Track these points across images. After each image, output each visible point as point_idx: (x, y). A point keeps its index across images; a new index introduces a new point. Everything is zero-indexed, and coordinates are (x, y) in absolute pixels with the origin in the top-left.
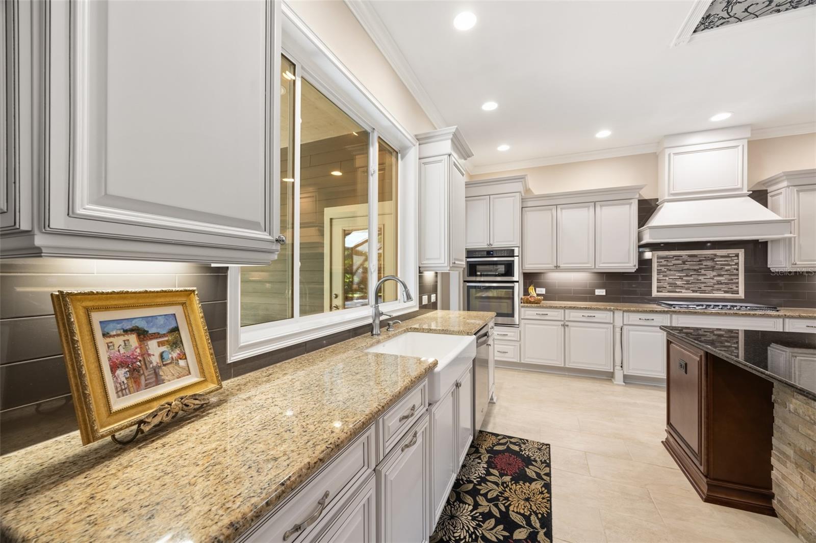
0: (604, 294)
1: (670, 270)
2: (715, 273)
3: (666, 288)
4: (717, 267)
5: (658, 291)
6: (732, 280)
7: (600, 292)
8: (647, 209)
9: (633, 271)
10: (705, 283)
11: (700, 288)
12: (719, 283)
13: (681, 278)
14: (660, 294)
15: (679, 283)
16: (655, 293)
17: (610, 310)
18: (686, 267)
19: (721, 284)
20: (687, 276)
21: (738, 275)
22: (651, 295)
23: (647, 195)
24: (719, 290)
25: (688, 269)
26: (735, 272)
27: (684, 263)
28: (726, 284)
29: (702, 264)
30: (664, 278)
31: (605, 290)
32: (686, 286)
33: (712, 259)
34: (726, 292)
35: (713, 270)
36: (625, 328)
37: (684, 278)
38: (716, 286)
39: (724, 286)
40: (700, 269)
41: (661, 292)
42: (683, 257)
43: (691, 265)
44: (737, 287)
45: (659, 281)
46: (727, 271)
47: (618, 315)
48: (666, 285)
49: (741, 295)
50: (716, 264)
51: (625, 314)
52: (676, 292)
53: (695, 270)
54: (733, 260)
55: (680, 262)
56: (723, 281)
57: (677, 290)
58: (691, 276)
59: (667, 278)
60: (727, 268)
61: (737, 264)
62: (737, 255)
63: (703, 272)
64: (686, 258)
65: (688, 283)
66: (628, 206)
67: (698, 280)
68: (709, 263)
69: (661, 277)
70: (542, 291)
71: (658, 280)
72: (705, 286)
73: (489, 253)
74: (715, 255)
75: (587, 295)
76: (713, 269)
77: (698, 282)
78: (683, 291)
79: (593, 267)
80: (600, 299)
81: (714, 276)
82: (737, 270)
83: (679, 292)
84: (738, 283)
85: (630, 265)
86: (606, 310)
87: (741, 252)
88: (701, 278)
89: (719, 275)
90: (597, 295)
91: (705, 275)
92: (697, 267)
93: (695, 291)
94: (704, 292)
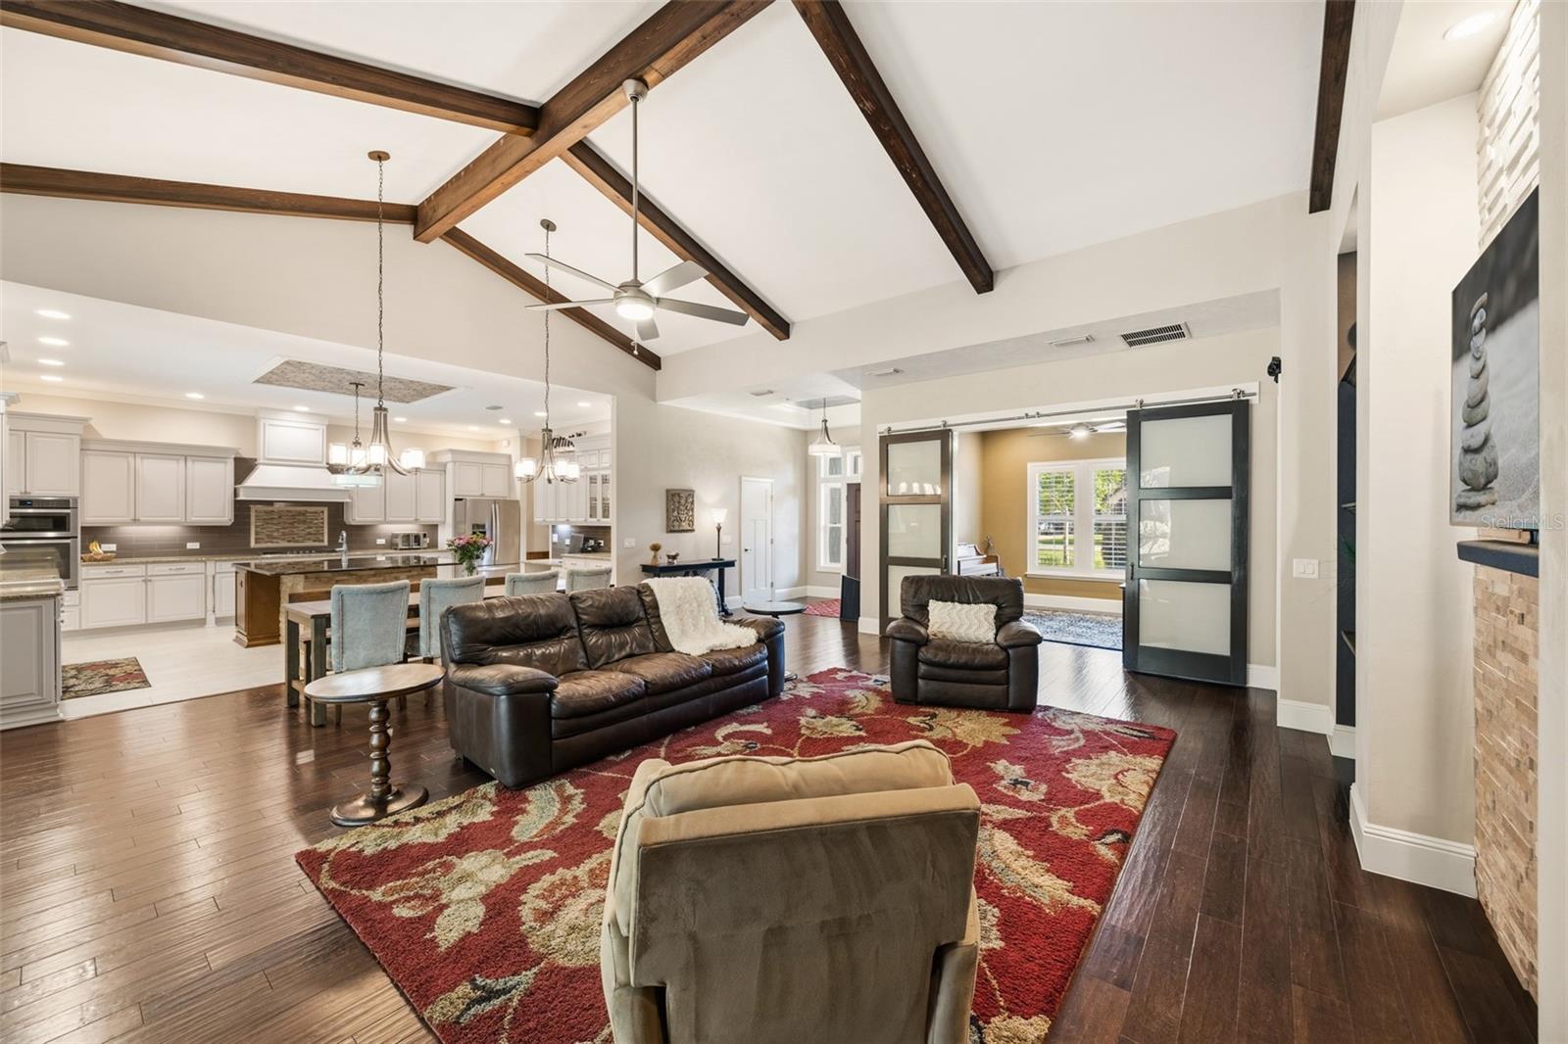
0: (198, 547)
1: (268, 523)
2: (305, 526)
3: (263, 539)
4: (308, 520)
5: (256, 542)
6: (319, 531)
7: (196, 546)
8: (244, 467)
9: (229, 524)
10: (297, 534)
11: (294, 538)
12: (309, 534)
13: (278, 530)
14: (259, 546)
15: (275, 534)
16: (253, 544)
17: (202, 561)
18: (282, 521)
19: (311, 534)
20: (283, 528)
21: (323, 528)
22: (250, 546)
23: (246, 455)
24: (309, 539)
25: (284, 523)
26: (321, 524)
27: (280, 517)
28: (315, 534)
29: (295, 519)
30: (262, 531)
31: (200, 543)
32: (282, 536)
33: (304, 514)
34: (314, 541)
35: (304, 524)
36: (217, 577)
37: (281, 530)
38: (307, 536)
39: (312, 536)
40: (294, 522)
41: (259, 542)
43: (286, 519)
44: (323, 536)
45: (257, 533)
46: (316, 524)
47: (211, 566)
48: (263, 536)
49: (326, 543)
50: (307, 518)
51: (218, 563)
52: (273, 542)
53: (289, 523)
54: (320, 516)
55: (276, 517)
56: (312, 532)
57: (275, 540)
58: (286, 528)
59: (265, 531)
60: (316, 521)
61: (323, 519)
62: (323, 512)
63: (296, 525)
64: (281, 513)
65: (284, 534)
66: (223, 463)
68: (301, 518)
69: (259, 529)
70: (113, 547)
72: (298, 537)
74: (305, 512)
75: (173, 551)
76: (304, 522)
77: (292, 533)
78: (279, 541)
79: (184, 521)
80: (194, 553)
81: (304, 528)
82: (323, 523)
84: (323, 534)
85: (226, 517)
86: (198, 561)
87: (326, 510)
88: (295, 530)
89: (309, 528)
90: (190, 549)
91: (298, 527)
92: (291, 521)
93: (289, 541)
94: (297, 542)
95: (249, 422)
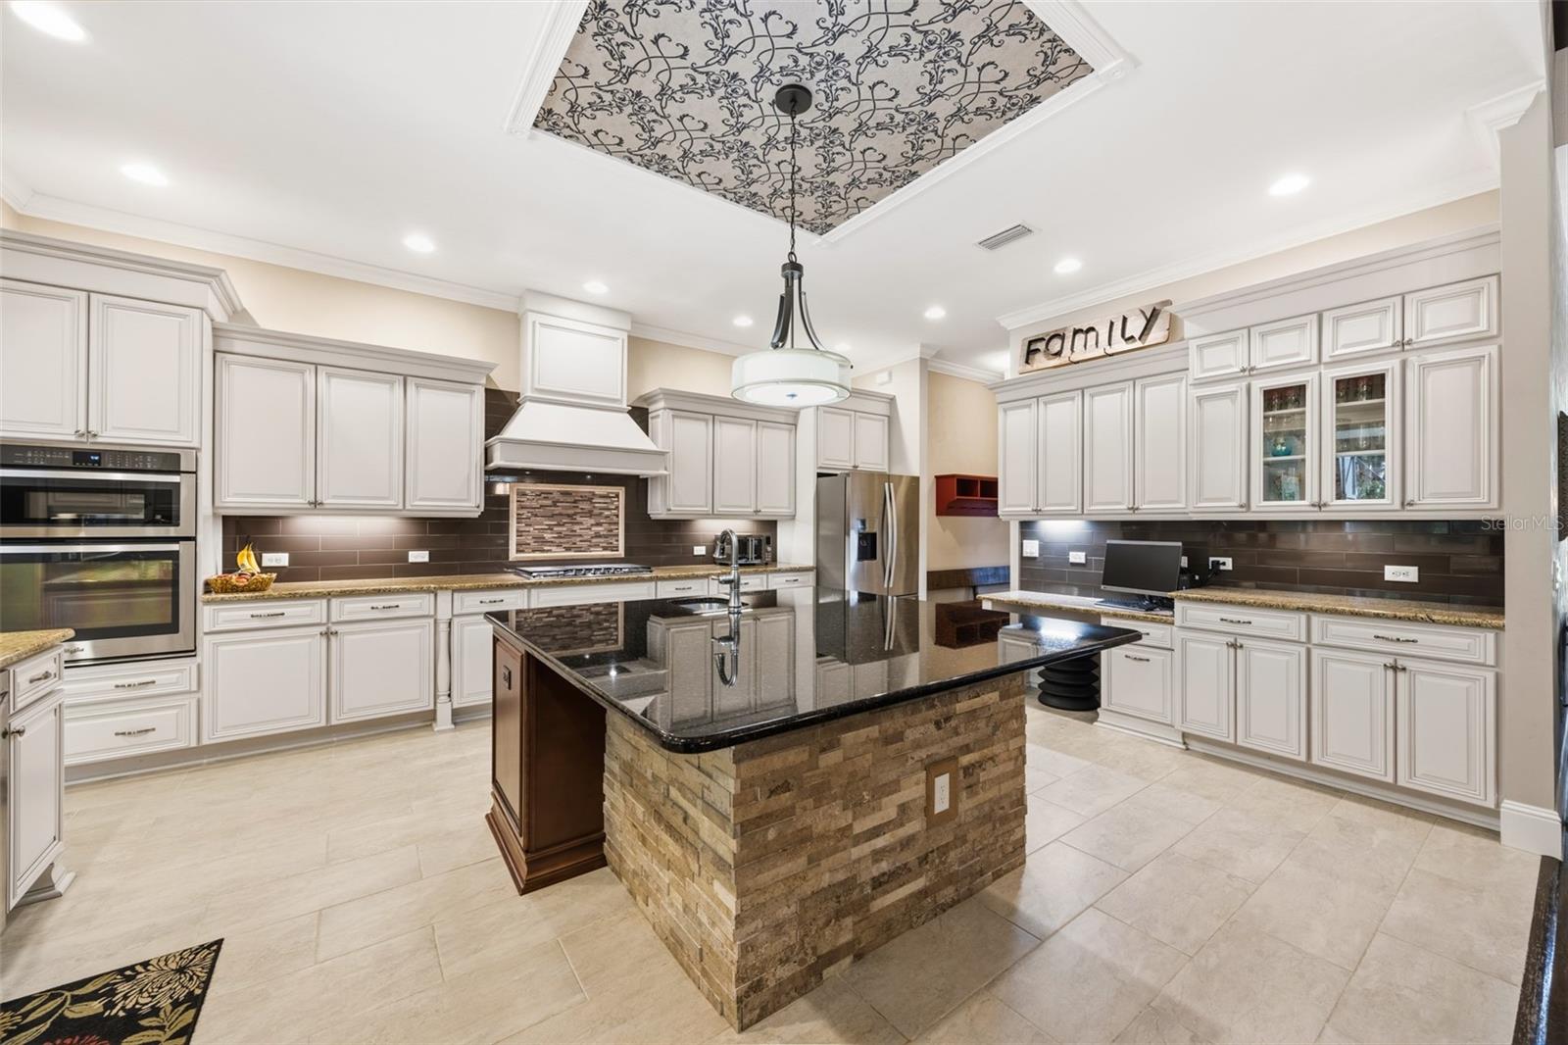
0: (426, 559)
1: (536, 516)
2: (592, 521)
3: (529, 544)
4: (596, 511)
5: (518, 551)
6: (611, 531)
7: (418, 556)
8: (500, 408)
9: (476, 515)
10: (581, 536)
11: (575, 544)
12: (598, 535)
13: (550, 528)
14: (521, 555)
15: (548, 536)
16: (513, 554)
17: (429, 591)
18: (557, 510)
19: (600, 536)
20: (558, 525)
21: (617, 523)
22: (508, 558)
23: (503, 384)
24: (597, 545)
25: (561, 514)
26: (615, 518)
27: (555, 504)
28: (606, 536)
29: (577, 507)
30: (527, 529)
31: (427, 552)
32: (557, 541)
33: (590, 500)
34: (605, 549)
35: (590, 517)
36: (456, 621)
37: (555, 529)
38: (594, 540)
39: (602, 540)
40: (575, 514)
41: (523, 551)
42: (555, 495)
43: (564, 508)
44: (617, 541)
45: (519, 533)
46: (607, 517)
47: (444, 598)
48: (530, 540)
49: (621, 553)
50: (594, 507)
51: (456, 595)
52: (543, 551)
53: (569, 516)
54: (612, 503)
55: (549, 502)
56: (602, 533)
57: (546, 548)
58: (563, 525)
59: (532, 529)
60: (607, 513)
61: (617, 508)
62: (617, 496)
63: (579, 519)
64: (556, 496)
65: (560, 535)
66: (467, 396)
67: (573, 531)
68: (586, 506)
69: (522, 527)
70: (280, 559)
71: (518, 531)
72: (581, 541)
73: (82, 458)
74: (593, 494)
75: (387, 564)
76: (590, 514)
77: (573, 534)
78: (554, 549)
79: (400, 507)
80: (418, 570)
81: (592, 525)
82: (617, 516)
83: (548, 551)
84: (617, 535)
85: (471, 504)
86: (424, 590)
87: (621, 491)
88: (576, 528)
89: (598, 524)
90: (412, 563)
91: (581, 523)
92: (571, 512)
93: (568, 549)
94: (579, 549)
95: (509, 321)
